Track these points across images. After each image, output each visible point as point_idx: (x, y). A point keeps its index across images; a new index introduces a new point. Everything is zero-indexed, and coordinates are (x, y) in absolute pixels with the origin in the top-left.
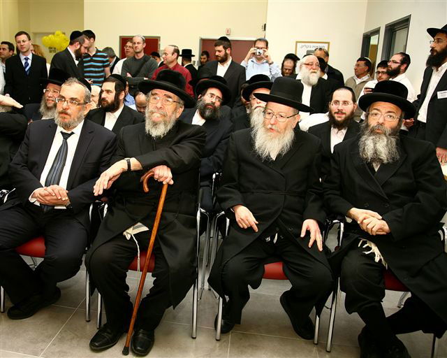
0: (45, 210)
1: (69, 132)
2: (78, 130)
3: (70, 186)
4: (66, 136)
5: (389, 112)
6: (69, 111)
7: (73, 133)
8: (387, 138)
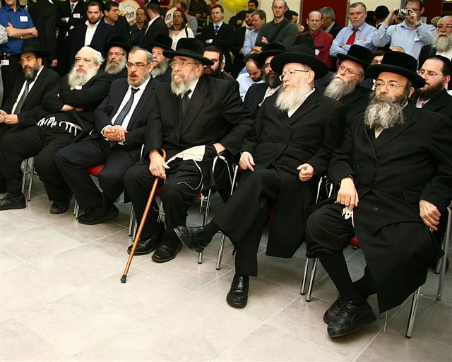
0: (111, 145)
1: (137, 88)
2: (143, 88)
3: (129, 128)
4: (134, 91)
5: (391, 81)
6: (136, 73)
7: (139, 89)
8: (391, 106)
